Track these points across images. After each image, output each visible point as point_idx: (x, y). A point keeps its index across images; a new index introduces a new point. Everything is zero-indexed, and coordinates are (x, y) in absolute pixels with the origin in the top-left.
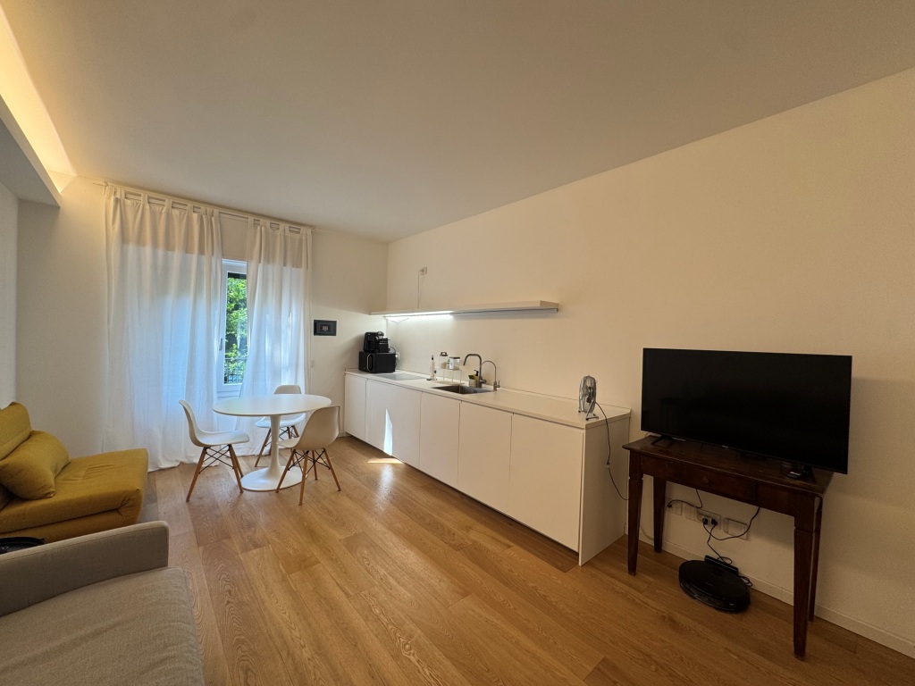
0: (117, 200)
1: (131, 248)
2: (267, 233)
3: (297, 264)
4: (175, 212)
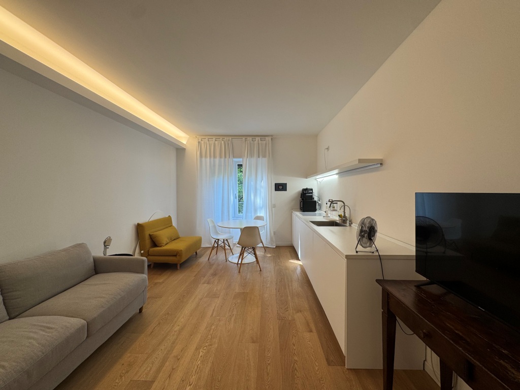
0: (199, 142)
1: (203, 159)
2: (250, 143)
3: (264, 156)
4: (217, 142)
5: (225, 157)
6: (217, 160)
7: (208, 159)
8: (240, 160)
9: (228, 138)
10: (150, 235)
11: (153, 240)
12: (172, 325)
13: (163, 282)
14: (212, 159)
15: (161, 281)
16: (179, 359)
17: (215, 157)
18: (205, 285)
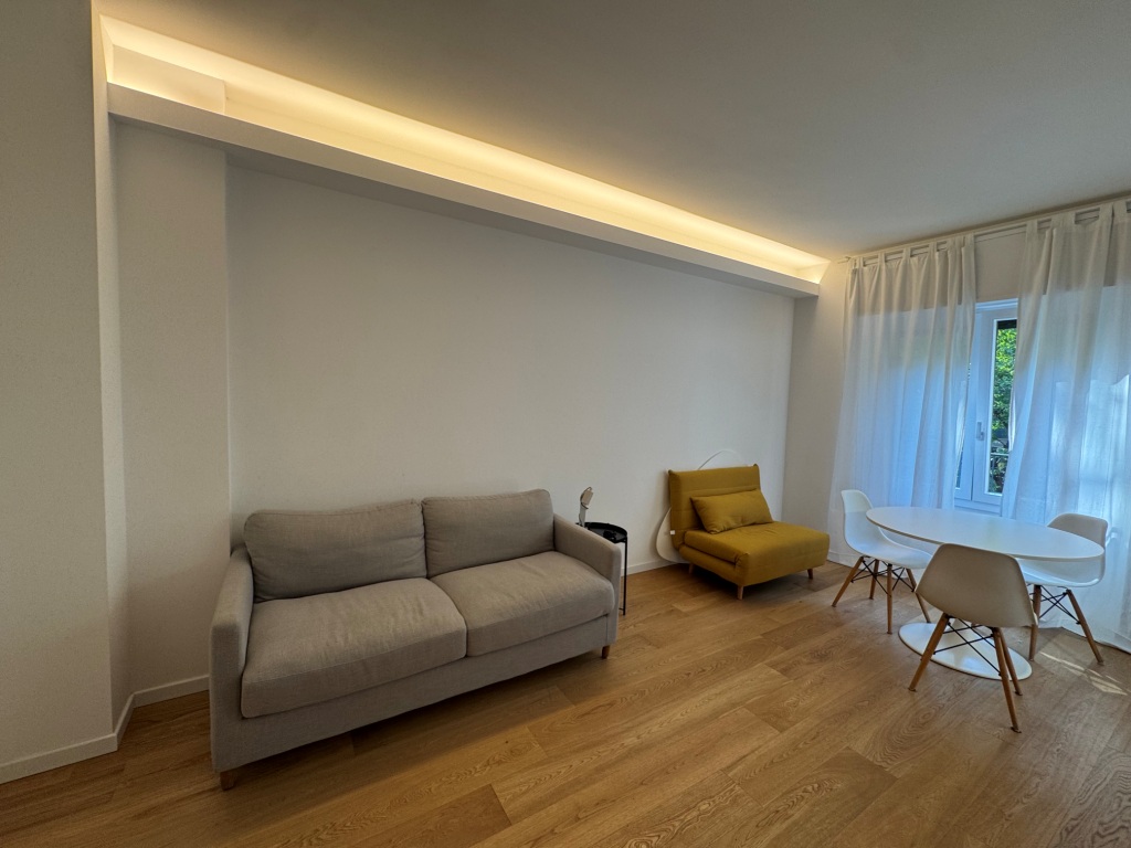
2: (1065, 236)
4: (915, 260)
5: (943, 301)
6: (912, 316)
7: (881, 316)
8: (1006, 307)
9: (958, 238)
10: (692, 502)
11: (699, 513)
12: (629, 725)
13: (686, 615)
14: (894, 315)
15: (684, 609)
16: (578, 819)
17: (903, 306)
18: (773, 671)
